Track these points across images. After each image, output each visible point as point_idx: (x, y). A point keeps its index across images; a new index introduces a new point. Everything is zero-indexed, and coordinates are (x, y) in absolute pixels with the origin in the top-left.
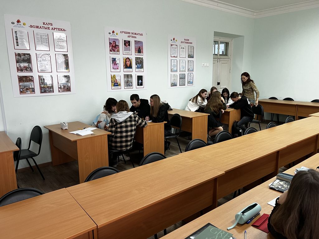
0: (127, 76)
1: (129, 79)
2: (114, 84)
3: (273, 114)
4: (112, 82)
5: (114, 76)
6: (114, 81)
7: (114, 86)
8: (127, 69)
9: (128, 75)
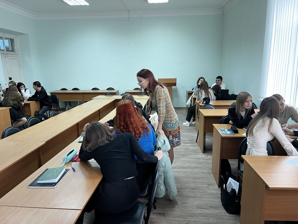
3: (66, 102)
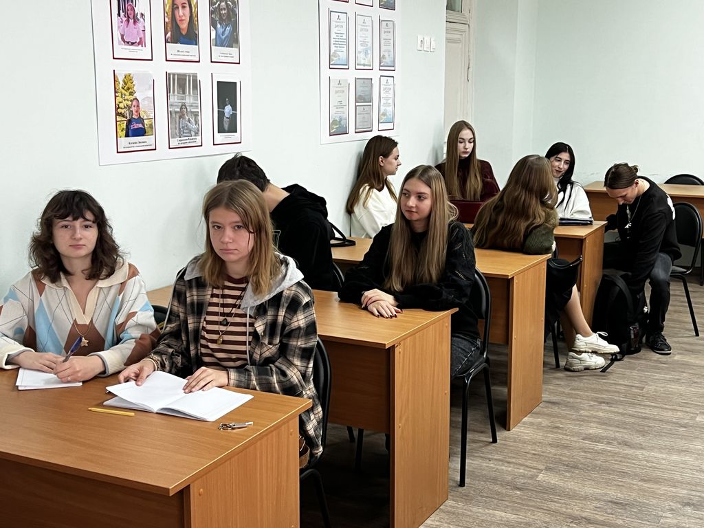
0: (181, 84)
1: (189, 100)
2: (129, 122)
4: (117, 114)
5: (128, 79)
6: (128, 107)
7: (127, 135)
8: (179, 46)
9: (185, 75)
